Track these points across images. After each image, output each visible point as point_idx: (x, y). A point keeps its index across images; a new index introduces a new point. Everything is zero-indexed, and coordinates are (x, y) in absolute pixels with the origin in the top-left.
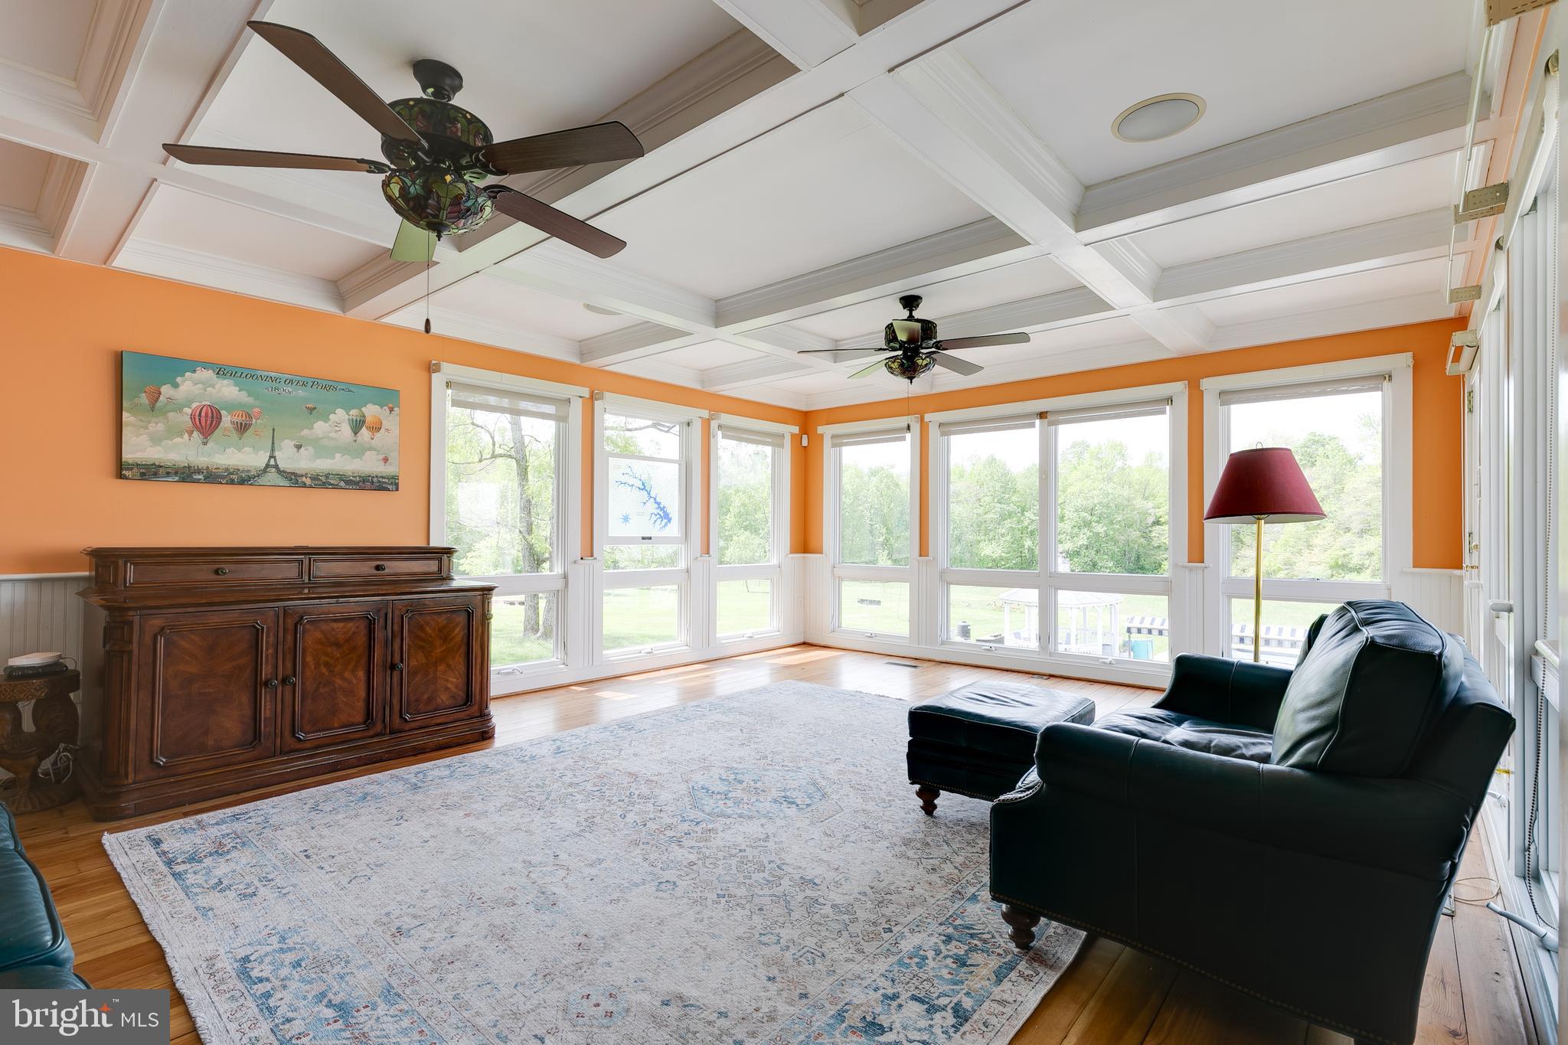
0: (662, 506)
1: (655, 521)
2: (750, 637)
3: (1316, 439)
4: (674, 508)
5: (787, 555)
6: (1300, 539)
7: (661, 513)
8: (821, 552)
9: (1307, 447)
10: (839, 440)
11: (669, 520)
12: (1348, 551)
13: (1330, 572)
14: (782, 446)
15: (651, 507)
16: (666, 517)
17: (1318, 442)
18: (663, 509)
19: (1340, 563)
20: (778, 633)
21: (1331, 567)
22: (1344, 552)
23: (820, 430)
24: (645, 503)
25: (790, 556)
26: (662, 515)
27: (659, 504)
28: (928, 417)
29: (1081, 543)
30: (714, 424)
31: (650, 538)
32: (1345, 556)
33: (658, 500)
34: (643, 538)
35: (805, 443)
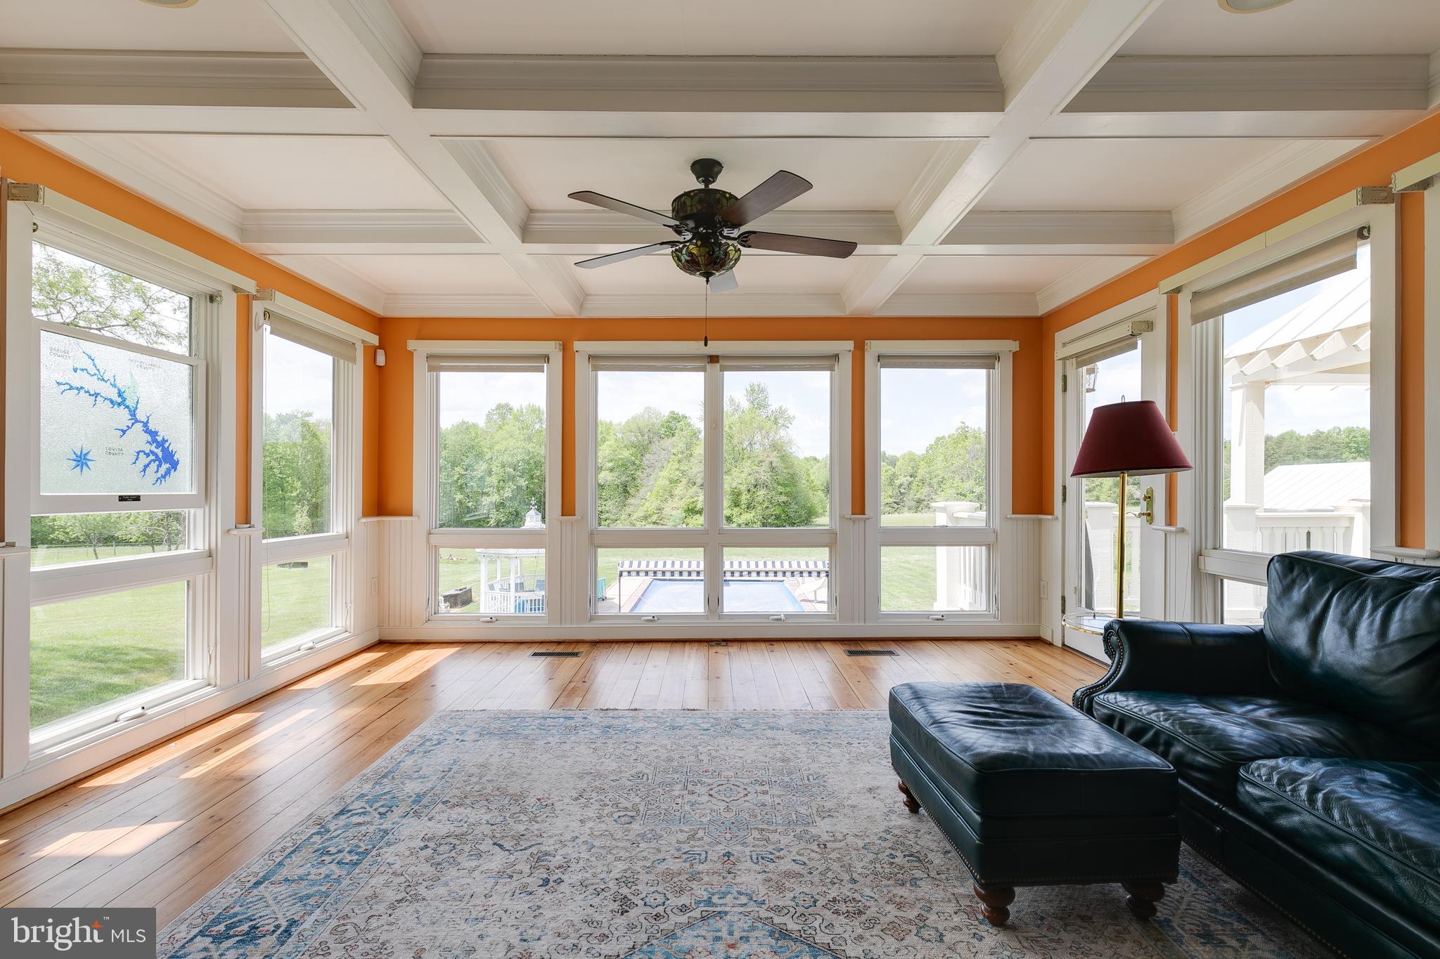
0: (159, 439)
1: (146, 466)
2: (311, 648)
3: (675, 416)
4: (183, 443)
5: (359, 519)
6: (666, 490)
7: (159, 452)
8: (409, 513)
9: (670, 422)
10: (437, 362)
11: (175, 465)
12: (696, 498)
13: (684, 514)
14: (353, 360)
15: (138, 439)
16: (169, 459)
17: (676, 418)
18: (161, 444)
19: (690, 508)
20: (347, 634)
21: (685, 511)
22: (692, 500)
23: (412, 345)
24: (124, 432)
25: (364, 520)
26: (160, 455)
27: (153, 434)
28: (578, 345)
29: (506, 495)
30: (258, 307)
31: (137, 498)
32: (693, 502)
33: (151, 426)
34: (122, 499)
35: (381, 360)
